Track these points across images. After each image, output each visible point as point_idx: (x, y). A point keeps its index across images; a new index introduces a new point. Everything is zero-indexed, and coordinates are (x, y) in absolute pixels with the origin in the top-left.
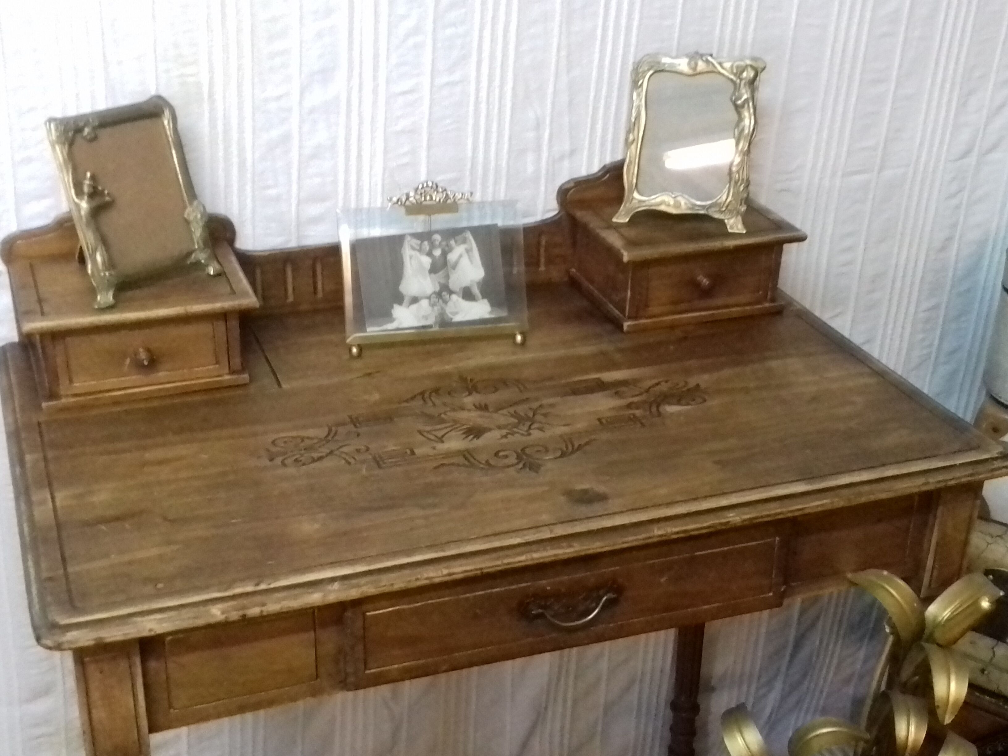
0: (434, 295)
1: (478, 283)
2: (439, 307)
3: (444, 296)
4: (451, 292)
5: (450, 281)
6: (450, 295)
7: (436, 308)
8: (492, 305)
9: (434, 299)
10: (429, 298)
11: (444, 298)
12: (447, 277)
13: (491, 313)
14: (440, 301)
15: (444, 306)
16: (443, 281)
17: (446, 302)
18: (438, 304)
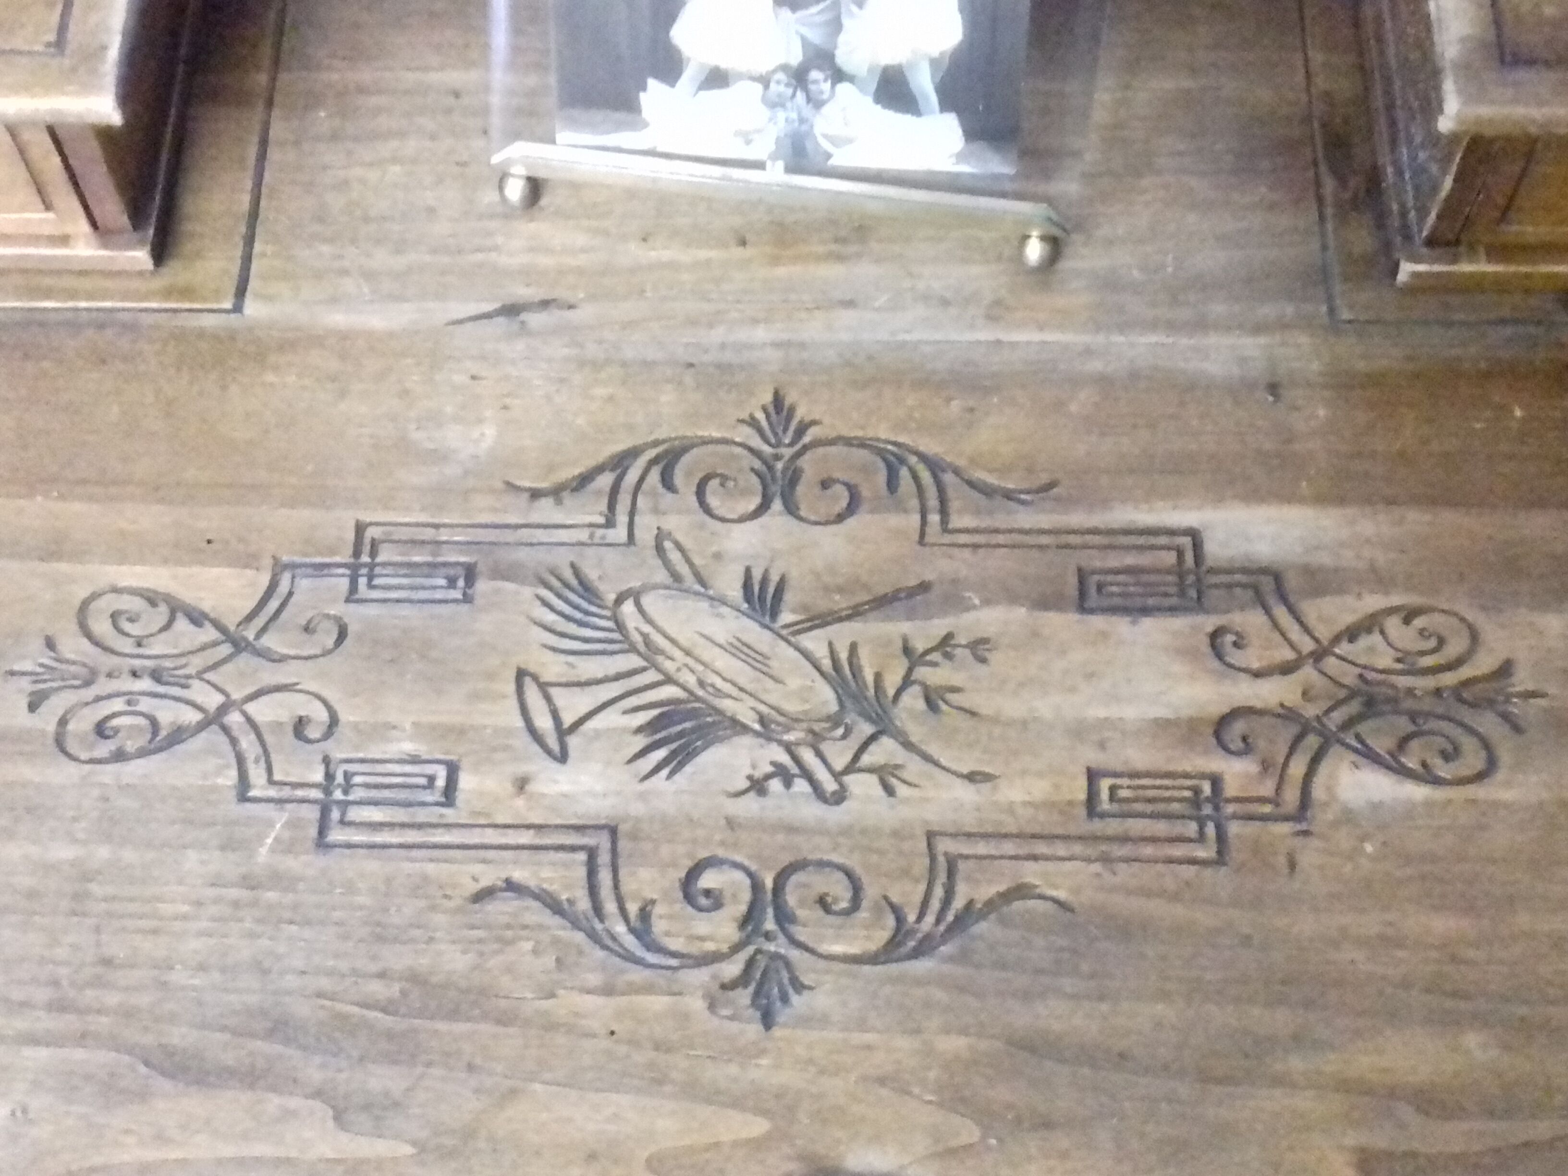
0: (781, 76)
1: (934, 63)
2: (794, 115)
3: (816, 82)
4: (839, 76)
5: (842, 39)
6: (833, 85)
7: (781, 115)
8: (971, 134)
9: (780, 87)
10: (765, 81)
11: (812, 87)
12: (836, 26)
13: (961, 157)
14: (800, 96)
15: (807, 111)
16: (816, 37)
17: (817, 103)
18: (789, 105)
